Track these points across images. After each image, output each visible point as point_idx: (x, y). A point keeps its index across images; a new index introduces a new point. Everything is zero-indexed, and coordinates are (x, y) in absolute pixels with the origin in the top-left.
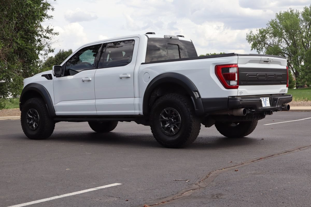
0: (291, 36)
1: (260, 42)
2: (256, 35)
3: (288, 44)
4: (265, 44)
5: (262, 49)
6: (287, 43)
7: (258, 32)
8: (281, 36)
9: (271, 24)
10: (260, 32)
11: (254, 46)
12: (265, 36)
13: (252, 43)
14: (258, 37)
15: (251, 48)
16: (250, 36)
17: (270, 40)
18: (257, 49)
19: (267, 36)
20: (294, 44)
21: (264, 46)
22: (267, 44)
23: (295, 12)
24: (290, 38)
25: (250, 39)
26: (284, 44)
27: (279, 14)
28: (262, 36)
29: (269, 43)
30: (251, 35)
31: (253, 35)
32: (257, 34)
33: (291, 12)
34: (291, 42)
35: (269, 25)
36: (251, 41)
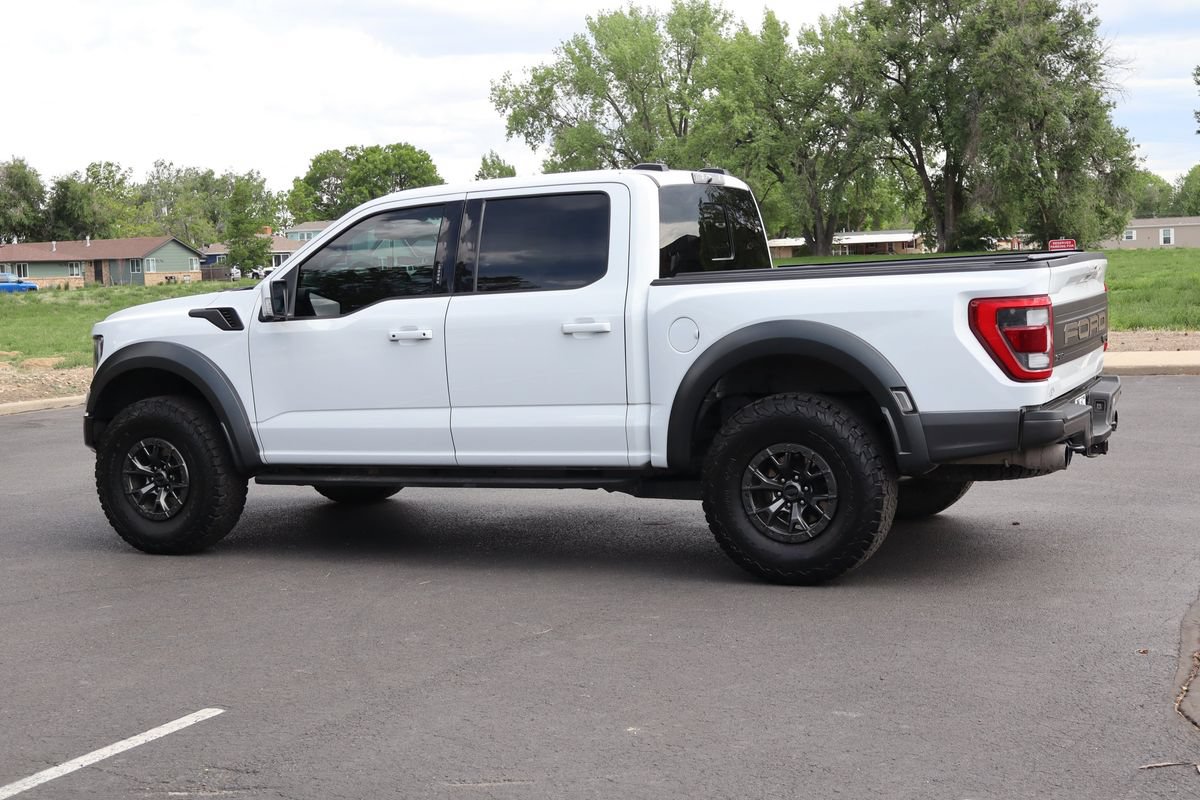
0: (636, 93)
1: (534, 112)
2: (522, 87)
3: (623, 119)
4: (550, 117)
5: (542, 132)
6: (620, 114)
7: (530, 77)
8: (601, 92)
9: (569, 52)
10: (535, 77)
11: (517, 124)
12: (550, 90)
13: (509, 111)
14: (528, 94)
15: (507, 131)
16: (504, 91)
17: (568, 105)
18: (528, 135)
19: (558, 91)
20: (643, 118)
21: (550, 122)
22: (557, 117)
23: (644, 13)
24: (634, 101)
25: (501, 99)
26: (611, 118)
27: (595, 19)
28: (541, 90)
29: (562, 114)
30: (507, 86)
31: (512, 88)
32: (524, 83)
33: (631, 13)
34: (635, 110)
35: (563, 54)
36: (506, 107)
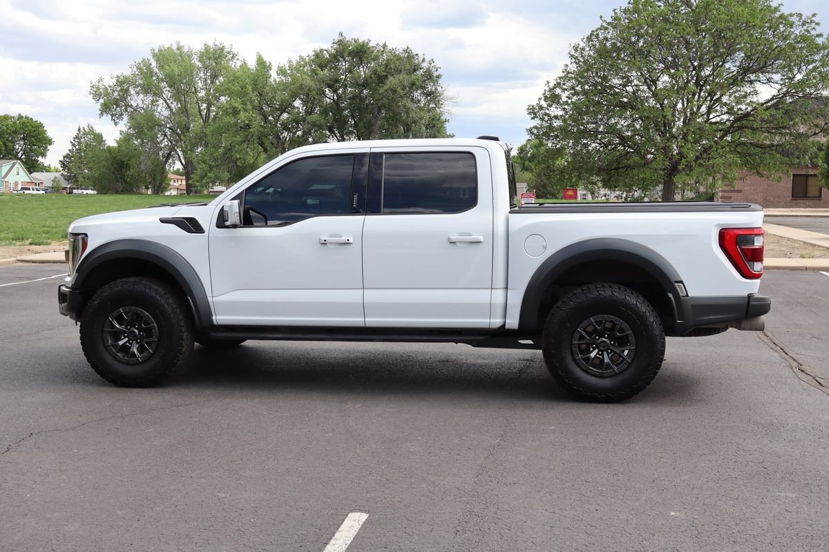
0: (178, 95)
1: (116, 103)
2: (110, 87)
3: (171, 110)
4: (127, 106)
5: (121, 115)
6: (169, 107)
7: (114, 81)
8: (158, 94)
9: (138, 68)
10: (118, 81)
11: (106, 109)
12: (127, 90)
13: (102, 101)
14: (114, 91)
15: (100, 112)
16: (98, 88)
17: (138, 100)
18: (112, 116)
19: (132, 91)
20: (184, 110)
21: (126, 111)
22: (131, 106)
23: (186, 49)
24: (178, 100)
25: (97, 93)
26: (164, 109)
27: (156, 51)
28: (122, 90)
29: (134, 104)
30: (101, 86)
31: (103, 87)
32: (111, 84)
33: (178, 49)
34: (179, 105)
35: (135, 69)
36: (100, 98)
